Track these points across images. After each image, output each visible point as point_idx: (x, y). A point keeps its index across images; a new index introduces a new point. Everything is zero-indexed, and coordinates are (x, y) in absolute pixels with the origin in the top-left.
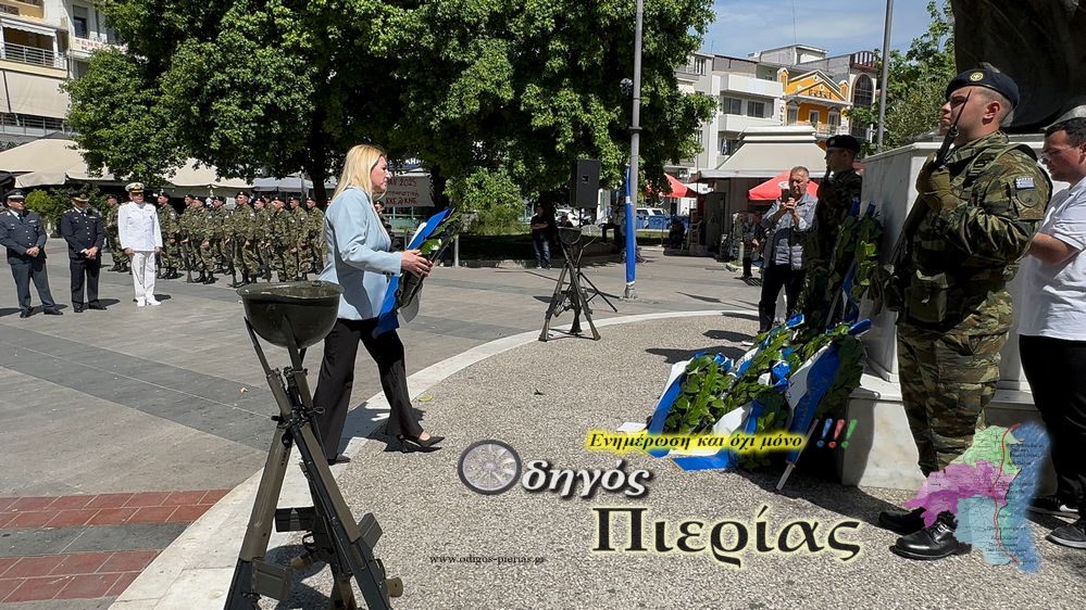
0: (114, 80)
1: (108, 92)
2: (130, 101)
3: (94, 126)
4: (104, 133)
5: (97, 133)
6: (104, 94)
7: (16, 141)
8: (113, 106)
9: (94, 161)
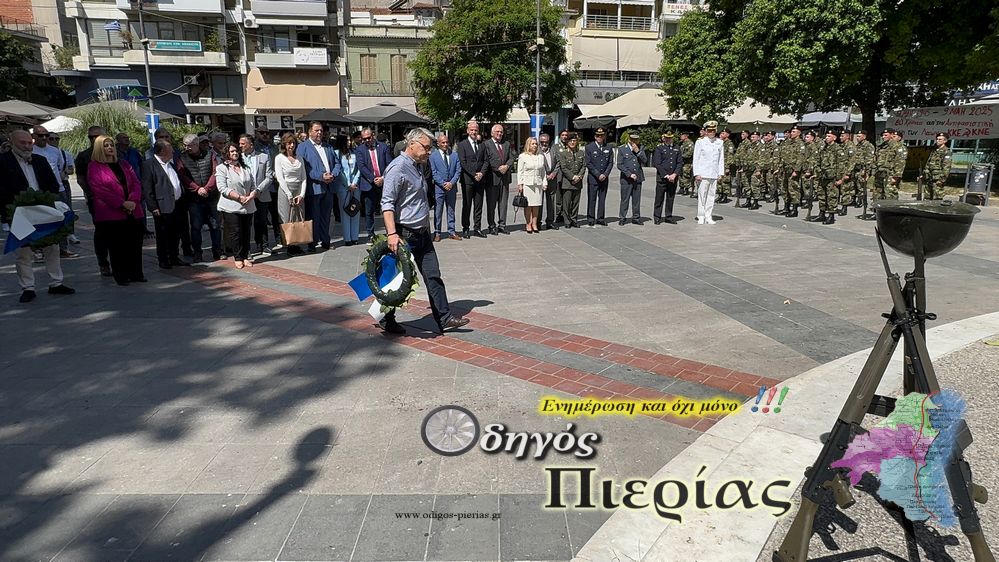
0: (696, 35)
1: (691, 46)
2: (706, 52)
3: (677, 75)
4: (684, 80)
5: (678, 81)
6: (687, 48)
7: (620, 92)
8: (694, 57)
9: (674, 105)
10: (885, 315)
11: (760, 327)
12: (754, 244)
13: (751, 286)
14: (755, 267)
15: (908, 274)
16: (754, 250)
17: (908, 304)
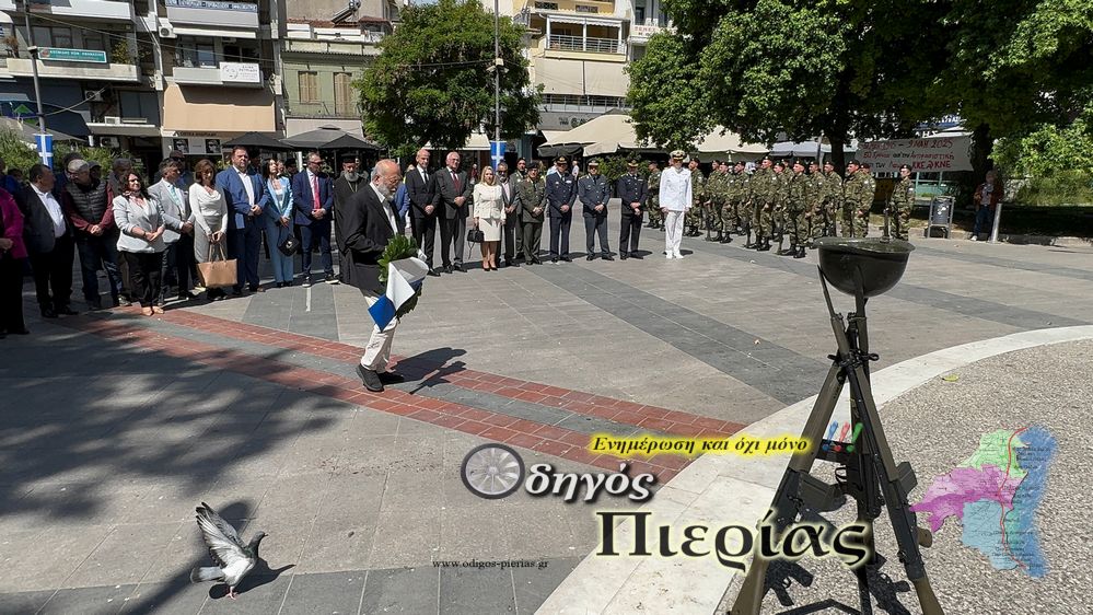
0: (664, 59)
1: (659, 70)
2: (674, 77)
3: (645, 101)
4: (652, 106)
5: (647, 107)
6: (655, 72)
7: (586, 118)
8: (661, 82)
9: (642, 132)
10: (831, 357)
11: (727, 368)
12: (725, 279)
13: (720, 325)
14: (725, 304)
15: (850, 314)
16: (724, 286)
17: (852, 345)
